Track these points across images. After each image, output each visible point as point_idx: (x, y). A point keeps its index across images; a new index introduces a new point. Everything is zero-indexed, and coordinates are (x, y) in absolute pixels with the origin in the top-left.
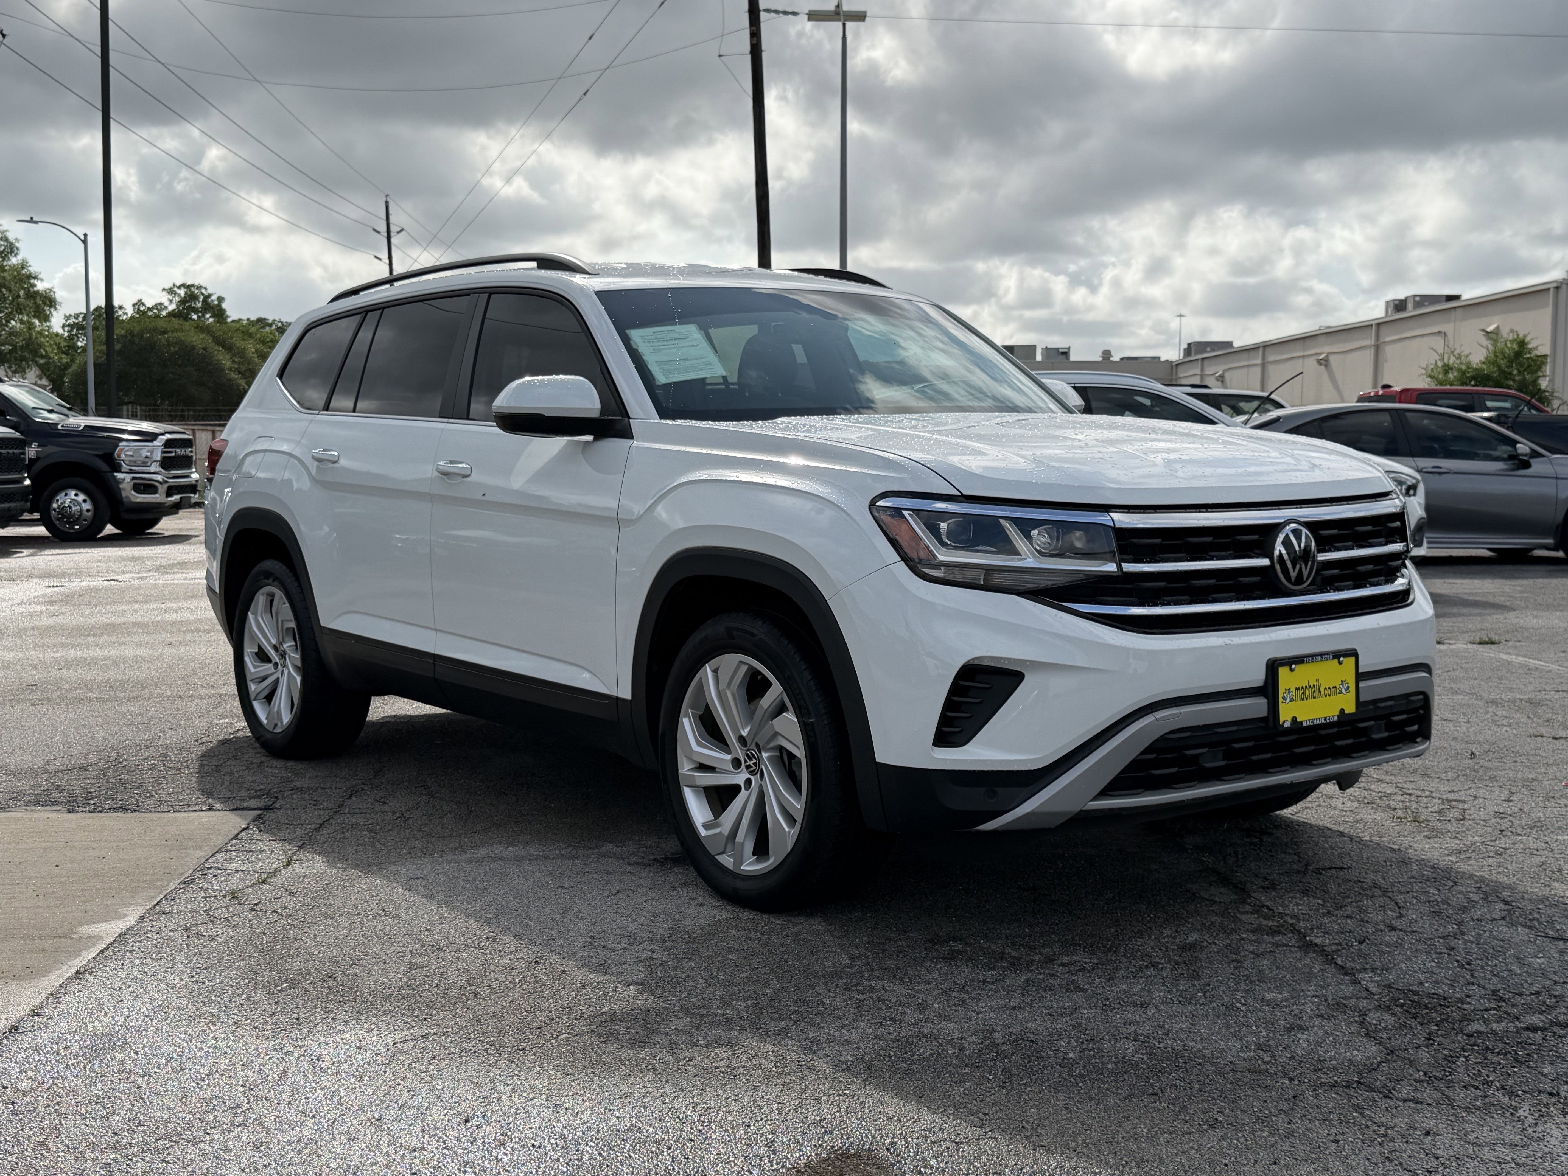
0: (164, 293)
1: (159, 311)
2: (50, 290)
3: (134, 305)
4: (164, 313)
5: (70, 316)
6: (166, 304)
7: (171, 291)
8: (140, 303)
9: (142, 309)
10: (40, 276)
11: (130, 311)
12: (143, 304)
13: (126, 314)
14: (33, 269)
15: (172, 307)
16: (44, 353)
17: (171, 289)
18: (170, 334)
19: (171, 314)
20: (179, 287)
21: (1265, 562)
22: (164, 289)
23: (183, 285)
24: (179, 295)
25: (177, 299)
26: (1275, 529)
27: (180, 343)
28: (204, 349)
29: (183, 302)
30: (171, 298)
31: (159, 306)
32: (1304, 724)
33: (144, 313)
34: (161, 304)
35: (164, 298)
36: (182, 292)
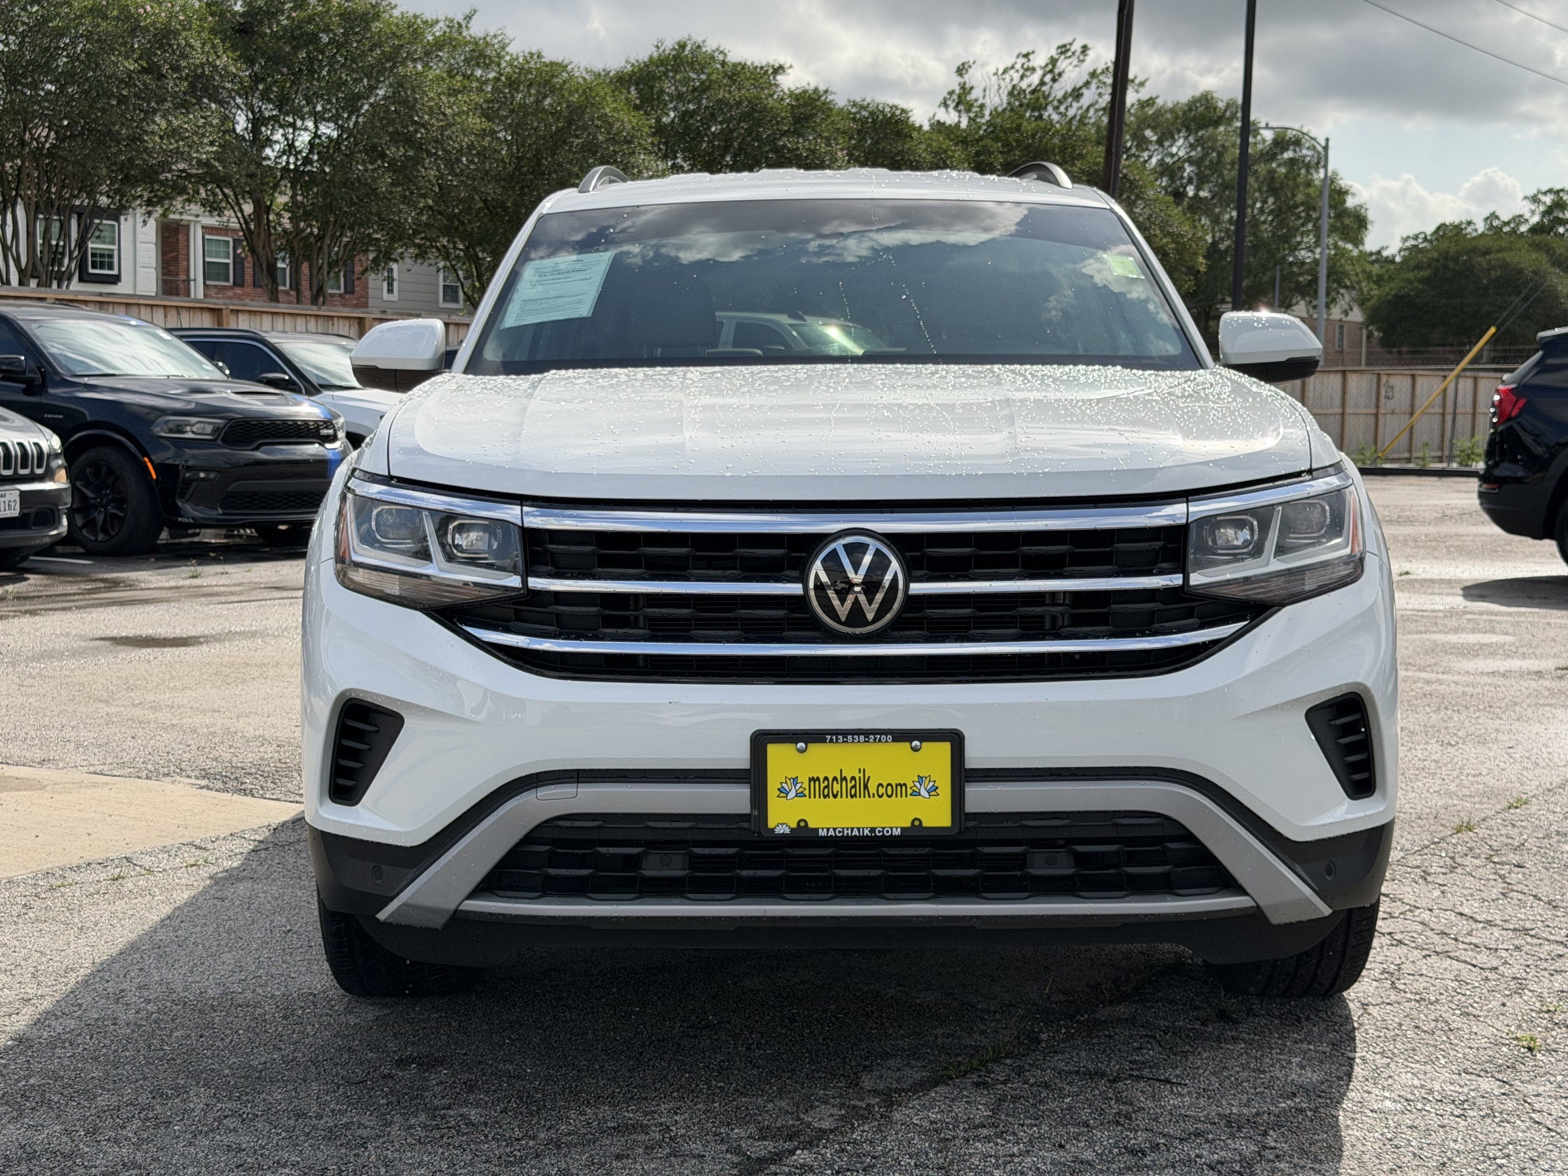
0: (1525, 202)
1: (1519, 224)
2: (1361, 206)
3: (1486, 219)
4: (1523, 228)
5: (1408, 237)
6: (1527, 216)
7: (1535, 199)
8: (1494, 216)
9: (1496, 223)
10: (1352, 190)
11: (1481, 227)
12: (1497, 218)
13: (1476, 230)
14: (1344, 182)
15: (1535, 219)
16: (1348, 284)
17: (1535, 196)
18: (1493, 256)
19: (1534, 230)
20: (1545, 193)
21: (795, 589)
22: (1526, 198)
23: (1550, 191)
24: (1544, 203)
25: (1542, 208)
26: (816, 541)
27: (1505, 265)
28: (1535, 273)
29: (1549, 211)
30: (1533, 207)
31: (1519, 219)
32: (822, 833)
33: (1498, 230)
34: (1521, 216)
35: (1524, 208)
36: (1548, 200)
